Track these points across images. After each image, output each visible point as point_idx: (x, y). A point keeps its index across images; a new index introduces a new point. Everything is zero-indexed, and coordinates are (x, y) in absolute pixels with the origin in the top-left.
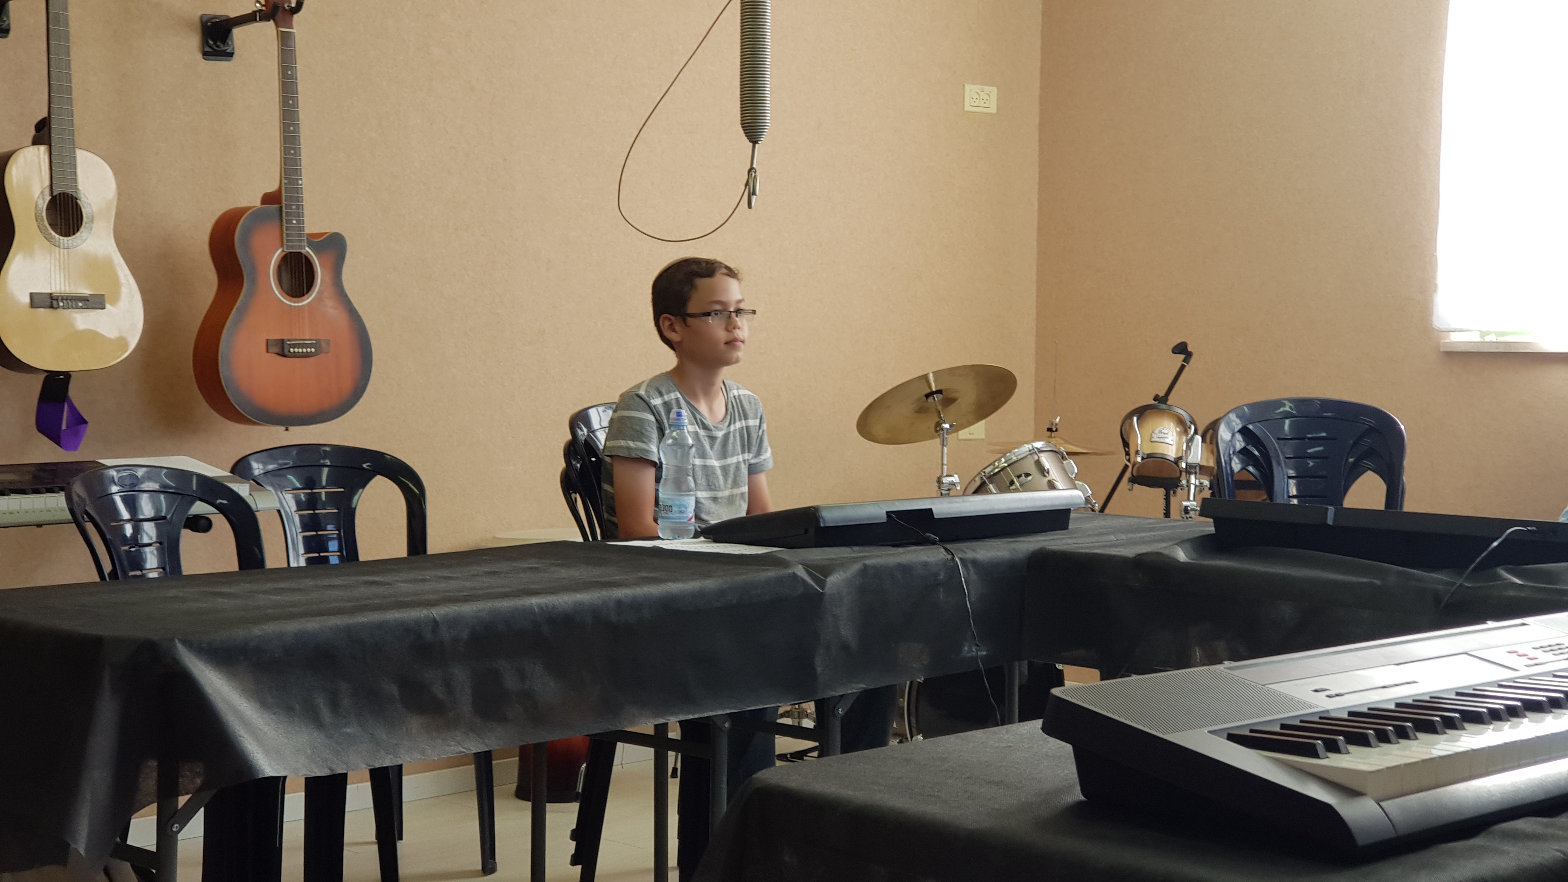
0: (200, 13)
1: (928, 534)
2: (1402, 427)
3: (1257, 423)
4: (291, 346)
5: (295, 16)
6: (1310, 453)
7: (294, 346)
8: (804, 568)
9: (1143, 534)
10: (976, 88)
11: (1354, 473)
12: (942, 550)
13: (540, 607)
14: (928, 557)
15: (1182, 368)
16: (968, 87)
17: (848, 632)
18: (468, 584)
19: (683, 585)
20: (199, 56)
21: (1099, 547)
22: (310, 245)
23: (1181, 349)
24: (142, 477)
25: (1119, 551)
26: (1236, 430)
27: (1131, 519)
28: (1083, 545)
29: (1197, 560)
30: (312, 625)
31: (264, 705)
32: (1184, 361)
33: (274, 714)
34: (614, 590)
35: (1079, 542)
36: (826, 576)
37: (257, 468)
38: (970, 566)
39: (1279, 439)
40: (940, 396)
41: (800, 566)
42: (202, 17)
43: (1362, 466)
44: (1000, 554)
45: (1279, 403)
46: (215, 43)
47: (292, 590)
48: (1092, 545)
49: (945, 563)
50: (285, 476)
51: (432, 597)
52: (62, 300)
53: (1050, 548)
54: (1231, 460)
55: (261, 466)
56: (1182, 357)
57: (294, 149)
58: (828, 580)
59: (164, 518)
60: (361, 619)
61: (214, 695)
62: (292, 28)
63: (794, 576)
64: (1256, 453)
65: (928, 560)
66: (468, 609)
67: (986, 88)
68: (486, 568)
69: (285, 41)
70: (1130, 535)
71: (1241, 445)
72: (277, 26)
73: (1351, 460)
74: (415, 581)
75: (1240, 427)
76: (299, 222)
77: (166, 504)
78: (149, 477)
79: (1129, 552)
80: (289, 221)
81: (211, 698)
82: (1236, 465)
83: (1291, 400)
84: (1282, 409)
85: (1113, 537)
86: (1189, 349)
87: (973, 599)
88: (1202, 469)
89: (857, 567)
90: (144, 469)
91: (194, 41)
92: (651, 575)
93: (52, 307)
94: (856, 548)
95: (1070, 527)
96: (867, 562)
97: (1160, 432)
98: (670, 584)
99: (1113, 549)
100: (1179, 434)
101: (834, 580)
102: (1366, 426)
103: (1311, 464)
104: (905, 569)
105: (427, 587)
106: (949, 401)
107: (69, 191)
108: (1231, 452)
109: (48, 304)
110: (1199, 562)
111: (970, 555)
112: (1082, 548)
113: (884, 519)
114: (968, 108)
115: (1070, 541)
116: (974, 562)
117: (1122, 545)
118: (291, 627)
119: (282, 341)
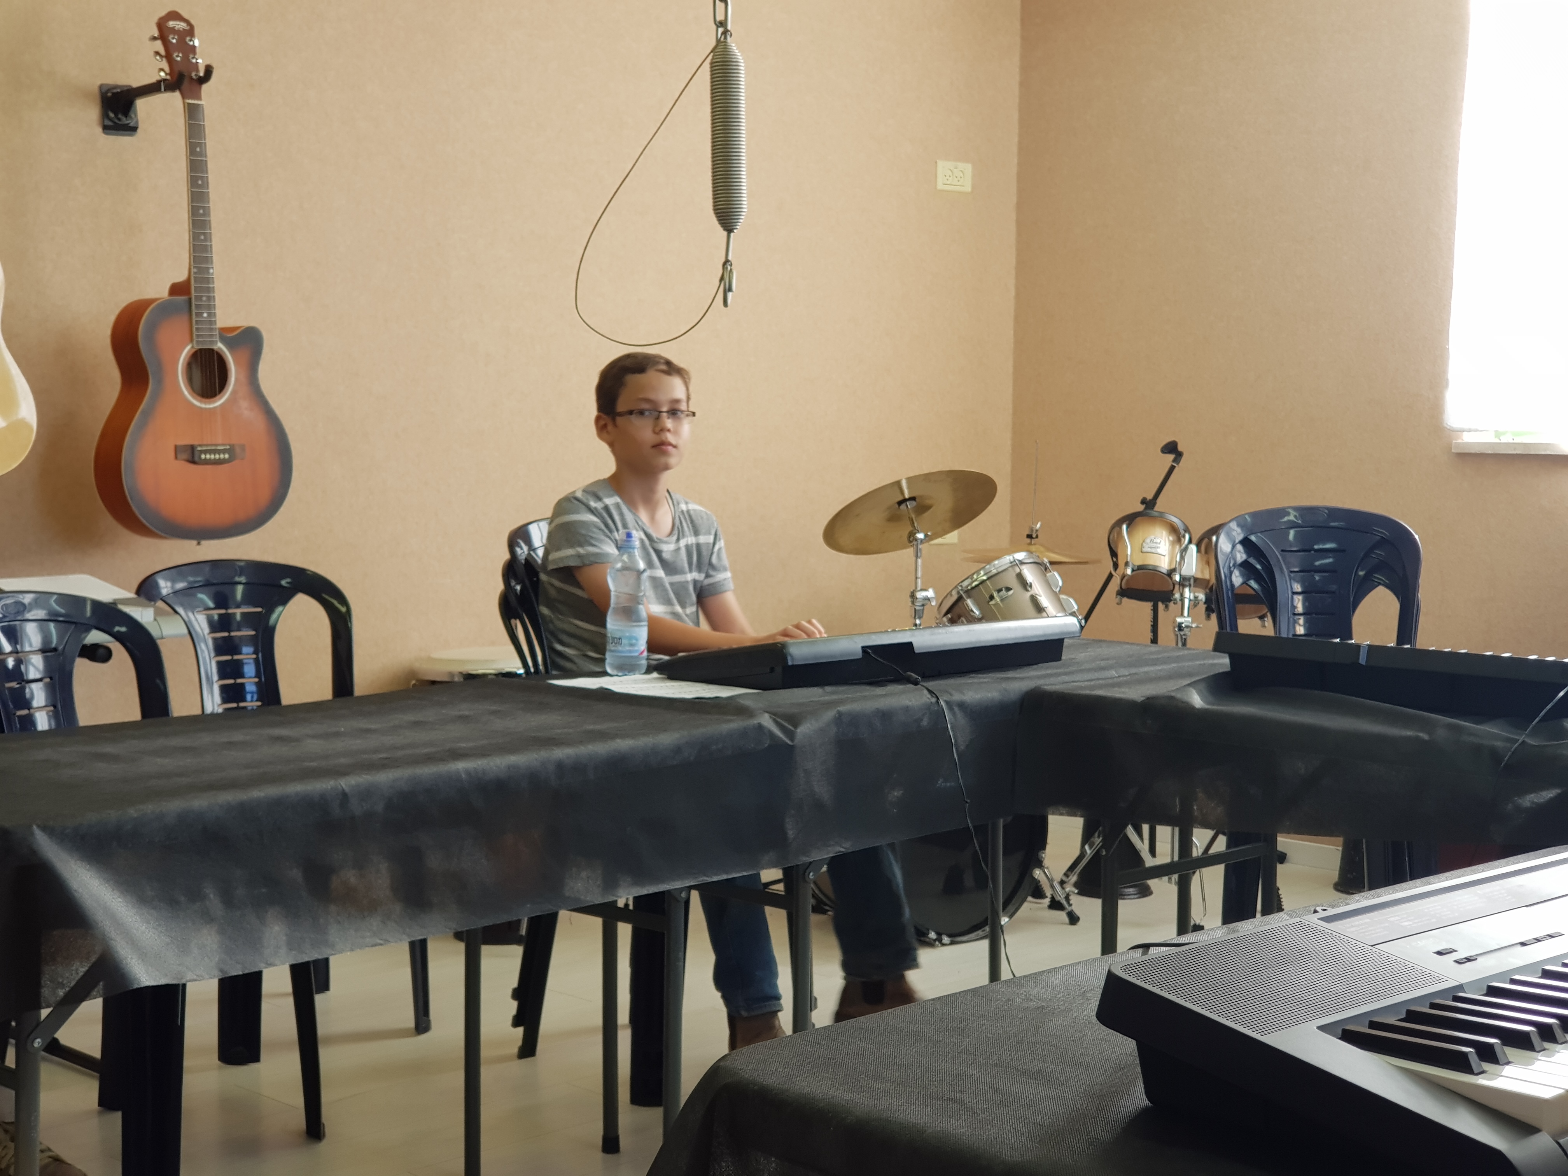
0: (99, 83)
1: (909, 673)
2: (1416, 537)
3: (1259, 534)
4: (201, 452)
5: (205, 87)
6: (1316, 566)
7: (205, 452)
8: (771, 717)
9: (1146, 669)
10: (950, 164)
11: (1363, 588)
12: (926, 692)
13: (468, 772)
14: (910, 701)
15: (1172, 468)
16: (941, 164)
17: (822, 790)
18: (388, 740)
19: (633, 741)
20: (99, 130)
21: (1101, 687)
22: (223, 339)
23: (1171, 448)
24: (30, 604)
25: (1123, 693)
26: (1237, 541)
27: (1127, 646)
28: (1083, 684)
29: (1213, 704)
30: (199, 803)
31: (142, 900)
32: (1174, 461)
33: (154, 908)
34: (553, 749)
35: (1077, 679)
36: (796, 727)
37: (165, 586)
38: (956, 709)
39: (1283, 551)
40: (914, 503)
41: (767, 716)
42: (101, 87)
43: (1373, 580)
44: (990, 695)
45: (1283, 512)
46: (116, 115)
47: (185, 750)
48: (1092, 683)
49: (928, 707)
50: (194, 595)
51: (343, 761)
53: (1046, 687)
54: (1231, 573)
55: (169, 584)
56: (1171, 457)
57: (204, 234)
58: (799, 730)
59: (55, 650)
60: (258, 793)
61: (80, 890)
62: (199, 98)
63: (760, 727)
64: (1259, 567)
65: (910, 704)
66: (384, 778)
67: (961, 165)
68: (410, 717)
69: (193, 113)
70: (1133, 671)
71: (1241, 557)
72: (184, 97)
73: (1361, 573)
74: (326, 736)
75: (1240, 537)
76: (210, 315)
77: (57, 634)
78: (36, 604)
79: (1136, 693)
80: (199, 315)
81: (76, 894)
82: (1237, 579)
83: (1296, 509)
84: (1286, 519)
85: (1113, 673)
86: (1180, 448)
87: (962, 748)
88: (1197, 582)
89: (830, 714)
90: (31, 596)
91: (93, 113)
92: (598, 727)
94: (828, 689)
95: (1063, 657)
96: (842, 708)
97: (1152, 541)
98: (618, 741)
99: (1116, 689)
100: (1173, 544)
101: (805, 730)
102: (1378, 537)
103: (1317, 578)
104: (885, 715)
105: (340, 745)
106: (923, 508)
108: (1231, 565)
110: (1215, 707)
111: (957, 697)
112: (1082, 688)
113: (859, 655)
114: (940, 186)
115: (1067, 678)
116: (962, 705)
117: (1127, 684)
118: (174, 806)
119: (192, 448)
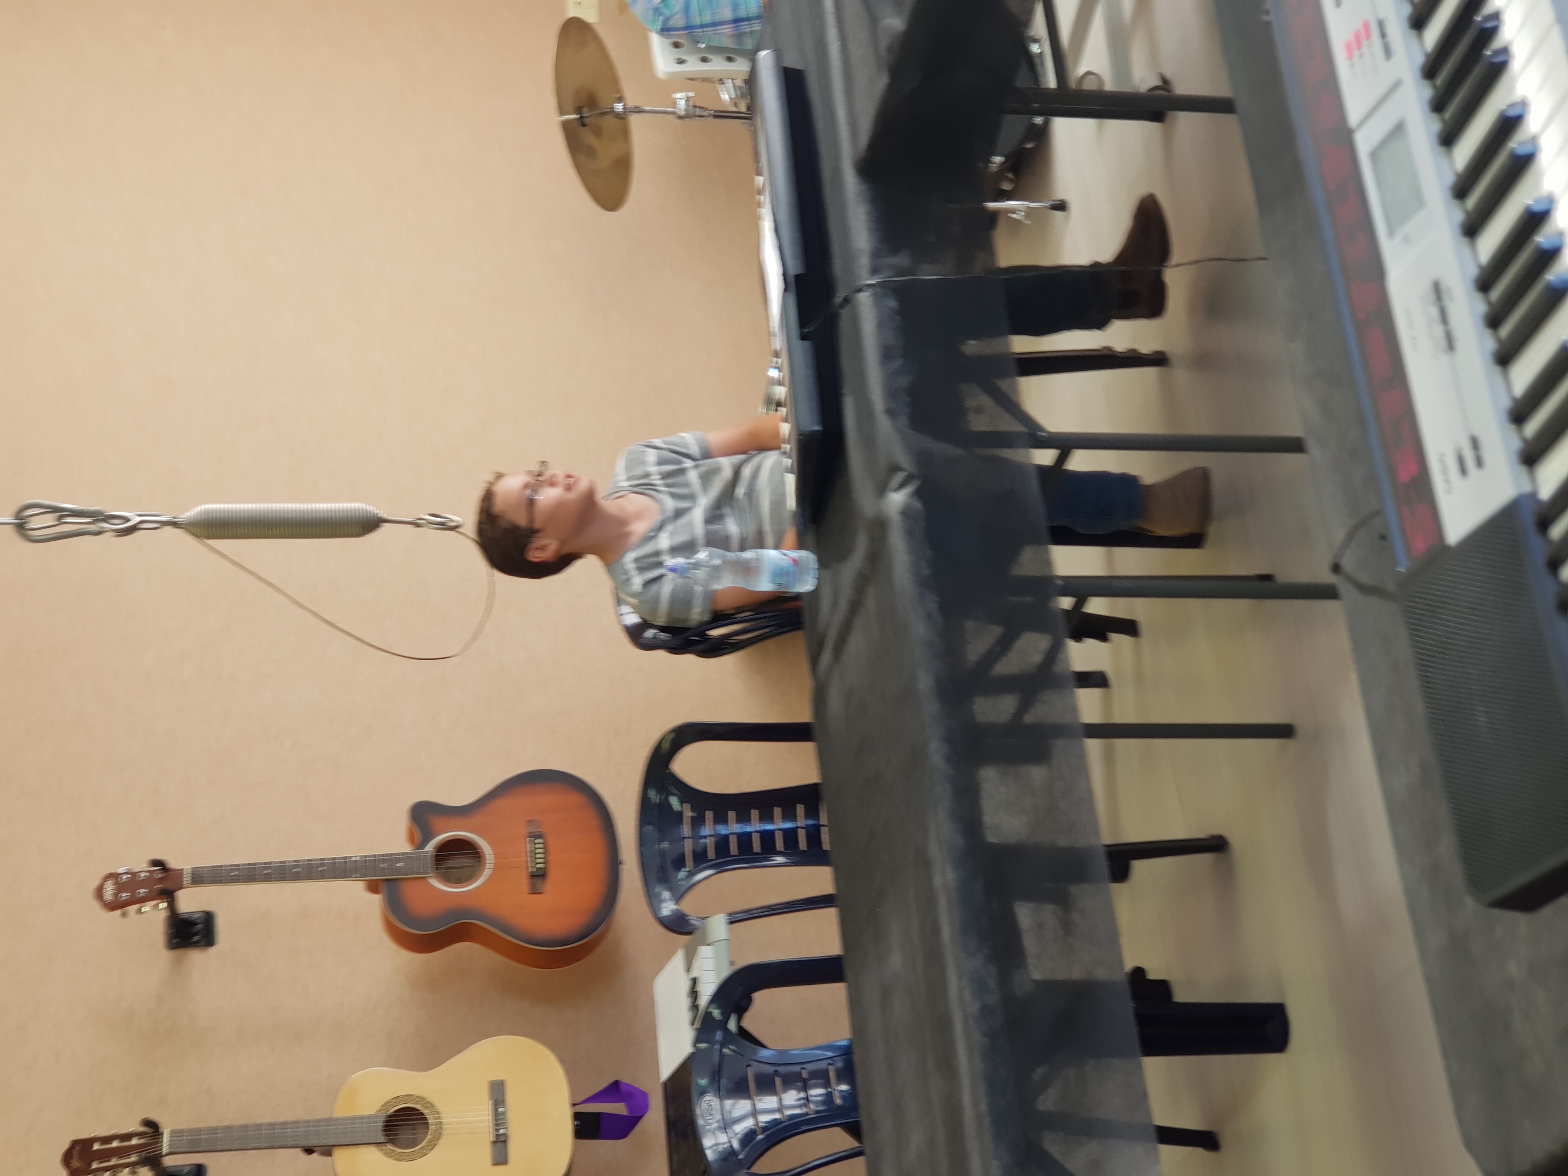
0: (164, 950)
4: (535, 867)
5: (171, 866)
20: (212, 950)
22: (422, 845)
38: (880, 265)
40: (584, 109)
42: (168, 948)
46: (196, 934)
50: (676, 884)
52: (497, 1130)
62: (183, 871)
69: (198, 879)
72: (181, 888)
76: (398, 860)
80: (400, 871)
91: (196, 957)
93: (505, 1142)
106: (590, 101)
107: (380, 1125)
109: (502, 1144)
113: (809, 345)
116: (875, 257)
119: (531, 876)
